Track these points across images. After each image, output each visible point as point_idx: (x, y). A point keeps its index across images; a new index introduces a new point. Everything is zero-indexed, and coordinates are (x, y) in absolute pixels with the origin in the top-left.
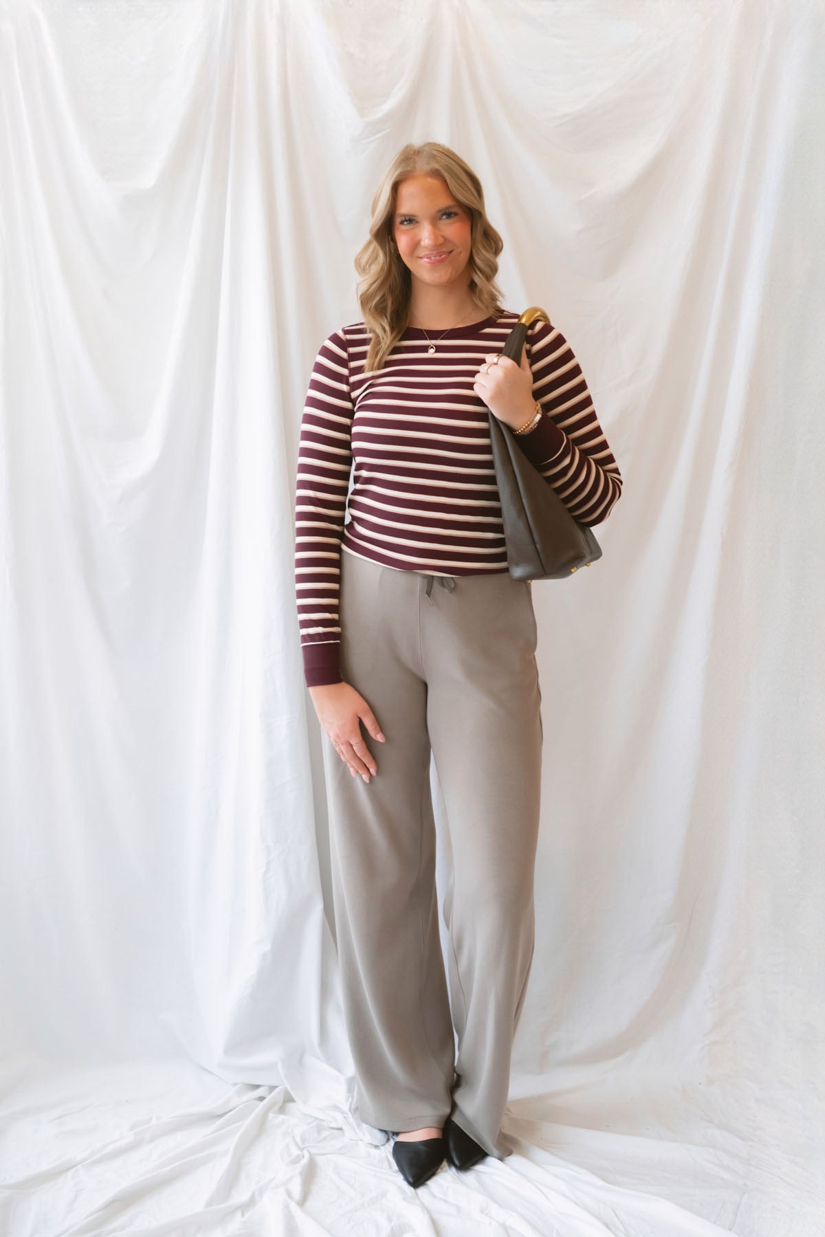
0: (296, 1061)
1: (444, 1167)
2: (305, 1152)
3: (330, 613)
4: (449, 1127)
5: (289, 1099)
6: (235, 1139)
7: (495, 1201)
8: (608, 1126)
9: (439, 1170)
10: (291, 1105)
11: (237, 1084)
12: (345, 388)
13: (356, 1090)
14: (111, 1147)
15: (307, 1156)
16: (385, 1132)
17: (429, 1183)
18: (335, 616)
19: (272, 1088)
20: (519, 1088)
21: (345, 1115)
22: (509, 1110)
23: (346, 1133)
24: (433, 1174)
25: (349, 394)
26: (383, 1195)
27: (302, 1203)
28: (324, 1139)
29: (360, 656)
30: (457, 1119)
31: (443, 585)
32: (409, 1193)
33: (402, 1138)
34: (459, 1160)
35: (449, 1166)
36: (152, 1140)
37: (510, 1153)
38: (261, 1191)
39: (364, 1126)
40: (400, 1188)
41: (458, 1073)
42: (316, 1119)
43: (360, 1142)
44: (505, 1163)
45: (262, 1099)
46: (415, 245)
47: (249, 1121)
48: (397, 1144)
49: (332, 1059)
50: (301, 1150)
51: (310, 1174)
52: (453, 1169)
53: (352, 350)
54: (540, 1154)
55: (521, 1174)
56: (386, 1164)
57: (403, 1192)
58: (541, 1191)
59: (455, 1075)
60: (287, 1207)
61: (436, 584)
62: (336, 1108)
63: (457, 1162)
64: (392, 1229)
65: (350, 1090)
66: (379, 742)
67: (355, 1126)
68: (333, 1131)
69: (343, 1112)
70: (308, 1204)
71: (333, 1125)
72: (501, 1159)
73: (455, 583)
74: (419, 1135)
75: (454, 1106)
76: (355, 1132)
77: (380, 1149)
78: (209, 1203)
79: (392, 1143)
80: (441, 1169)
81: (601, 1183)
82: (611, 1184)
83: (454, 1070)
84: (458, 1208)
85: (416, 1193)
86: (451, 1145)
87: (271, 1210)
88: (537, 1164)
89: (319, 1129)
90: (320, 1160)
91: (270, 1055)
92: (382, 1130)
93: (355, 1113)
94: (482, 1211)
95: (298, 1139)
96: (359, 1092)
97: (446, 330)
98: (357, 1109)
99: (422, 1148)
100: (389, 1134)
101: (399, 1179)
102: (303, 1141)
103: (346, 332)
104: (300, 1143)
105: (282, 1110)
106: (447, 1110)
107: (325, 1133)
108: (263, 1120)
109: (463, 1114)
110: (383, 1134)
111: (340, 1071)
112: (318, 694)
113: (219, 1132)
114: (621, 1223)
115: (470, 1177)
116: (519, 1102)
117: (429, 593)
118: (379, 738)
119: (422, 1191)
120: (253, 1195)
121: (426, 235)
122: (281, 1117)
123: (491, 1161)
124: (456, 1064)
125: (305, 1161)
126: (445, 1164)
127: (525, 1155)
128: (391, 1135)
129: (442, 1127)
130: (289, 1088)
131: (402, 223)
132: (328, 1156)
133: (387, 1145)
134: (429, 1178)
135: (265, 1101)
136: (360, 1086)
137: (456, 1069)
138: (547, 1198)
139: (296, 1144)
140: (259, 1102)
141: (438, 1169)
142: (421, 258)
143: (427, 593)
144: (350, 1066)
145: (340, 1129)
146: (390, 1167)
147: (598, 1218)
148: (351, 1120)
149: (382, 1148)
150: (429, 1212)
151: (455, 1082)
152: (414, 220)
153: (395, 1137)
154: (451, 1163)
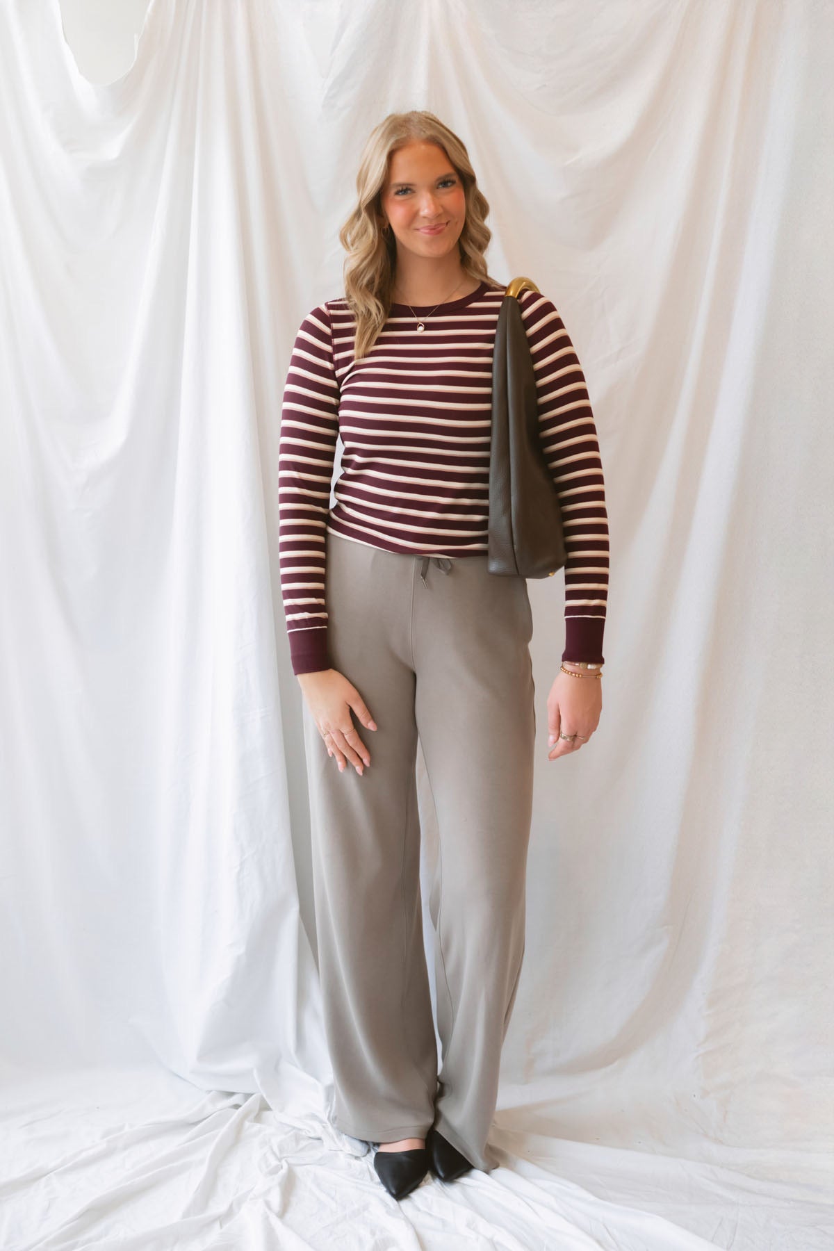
0: (272, 1068)
1: (428, 1179)
2: (283, 1162)
3: (316, 598)
4: (432, 1138)
5: (265, 1107)
6: (211, 1148)
7: (482, 1216)
8: (598, 1139)
9: (423, 1182)
10: (267, 1113)
11: (211, 1091)
12: (328, 365)
13: (335, 1096)
14: (84, 1155)
15: (285, 1166)
16: (366, 1143)
17: (413, 1195)
18: (321, 601)
19: (247, 1096)
20: (508, 1097)
21: (324, 1125)
22: (495, 1122)
23: (324, 1143)
24: (416, 1187)
25: (333, 372)
26: (366, 1208)
27: (282, 1215)
28: (302, 1150)
29: (346, 643)
30: (441, 1129)
31: (439, 567)
32: (392, 1206)
33: (384, 1149)
34: (444, 1171)
35: (433, 1178)
36: (126, 1148)
37: (496, 1166)
38: (240, 1202)
39: (344, 1137)
40: (382, 1201)
41: (442, 1081)
42: (294, 1128)
43: (339, 1152)
44: (491, 1177)
45: (237, 1106)
46: (413, 216)
47: (224, 1130)
48: (379, 1155)
49: (309, 1067)
50: (280, 1160)
51: (289, 1185)
52: (438, 1182)
53: (335, 326)
54: (526, 1166)
55: (507, 1187)
56: (367, 1176)
57: (386, 1205)
58: (528, 1205)
59: (438, 1084)
60: (267, 1218)
61: (432, 566)
62: (314, 1117)
63: (441, 1174)
64: (376, 1243)
65: (328, 1098)
66: (370, 730)
67: (335, 1136)
68: (311, 1141)
69: (321, 1122)
70: (288, 1216)
71: (312, 1135)
72: (487, 1172)
73: (451, 564)
74: (402, 1146)
75: (437, 1115)
76: (335, 1143)
77: (361, 1160)
78: (187, 1214)
79: (373, 1154)
80: (425, 1182)
81: (592, 1198)
82: (602, 1199)
83: (438, 1079)
84: (444, 1222)
85: (400, 1206)
86: (435, 1156)
87: (251, 1222)
88: (524, 1177)
89: (297, 1139)
90: (299, 1171)
91: (245, 1062)
92: (362, 1141)
93: (334, 1123)
94: (468, 1226)
95: (276, 1149)
96: (338, 1101)
97: (436, 306)
98: (335, 1118)
99: (404, 1158)
100: (369, 1145)
101: (382, 1191)
102: (281, 1151)
103: (330, 307)
104: (278, 1153)
105: (258, 1119)
106: (430, 1121)
107: (303, 1143)
108: (239, 1128)
109: (447, 1123)
110: (364, 1144)
111: (317, 1078)
112: (306, 682)
113: (193, 1141)
114: (614, 1239)
115: (454, 1190)
116: (506, 1112)
117: (424, 575)
118: (370, 726)
119: (405, 1203)
120: (231, 1206)
121: (425, 205)
122: (258, 1126)
123: (477, 1174)
124: (439, 1073)
125: (284, 1171)
126: (428, 1176)
127: (511, 1167)
128: (371, 1145)
129: (424, 1137)
130: (265, 1096)
131: (397, 193)
132: (308, 1166)
133: (368, 1156)
134: (412, 1190)
135: (240, 1109)
136: (339, 1094)
137: (440, 1079)
138: (536, 1213)
139: (274, 1153)
140: (234, 1110)
141: (421, 1181)
142: (418, 229)
143: (422, 575)
144: (328, 1073)
145: (319, 1139)
146: (372, 1179)
147: (590, 1234)
148: (331, 1130)
149: (363, 1159)
150: (414, 1227)
151: (438, 1091)
152: (410, 189)
153: (376, 1148)
154: (435, 1174)
